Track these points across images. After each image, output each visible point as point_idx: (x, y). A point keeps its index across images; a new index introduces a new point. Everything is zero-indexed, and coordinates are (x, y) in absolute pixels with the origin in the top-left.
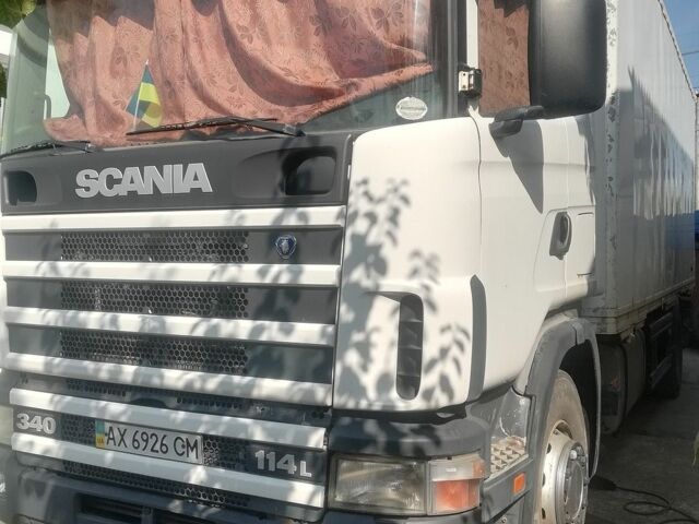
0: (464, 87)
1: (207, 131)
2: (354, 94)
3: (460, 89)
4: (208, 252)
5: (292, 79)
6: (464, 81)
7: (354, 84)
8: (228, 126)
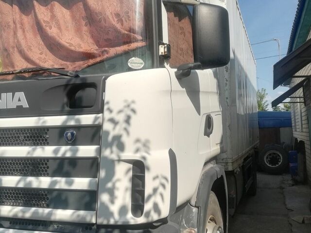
0: (162, 53)
1: (26, 75)
2: (106, 56)
3: (160, 54)
4: (26, 140)
5: (72, 48)
6: (162, 50)
7: (105, 51)
8: (38, 72)
